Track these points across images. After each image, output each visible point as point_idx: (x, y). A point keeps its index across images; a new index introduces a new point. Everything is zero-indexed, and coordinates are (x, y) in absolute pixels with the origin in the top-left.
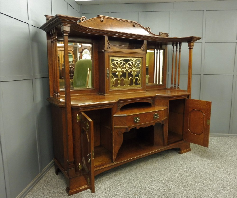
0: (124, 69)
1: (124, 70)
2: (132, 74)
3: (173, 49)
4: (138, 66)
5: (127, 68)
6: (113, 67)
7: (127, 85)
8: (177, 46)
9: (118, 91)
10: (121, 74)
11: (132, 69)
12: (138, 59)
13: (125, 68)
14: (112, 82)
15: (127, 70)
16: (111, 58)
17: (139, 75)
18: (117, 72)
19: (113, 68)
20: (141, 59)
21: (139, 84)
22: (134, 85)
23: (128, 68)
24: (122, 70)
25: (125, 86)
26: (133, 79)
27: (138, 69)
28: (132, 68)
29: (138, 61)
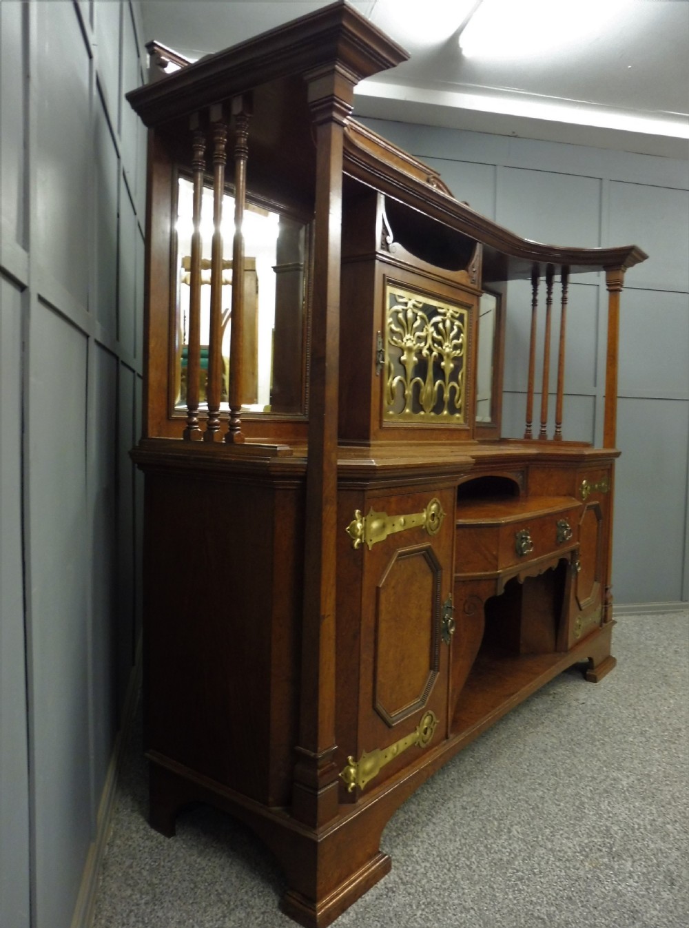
0: (423, 343)
1: (423, 347)
2: (444, 366)
3: (535, 293)
4: (459, 340)
5: (430, 341)
6: (393, 327)
7: (427, 412)
8: (550, 283)
9: (406, 429)
10: (415, 362)
11: (442, 347)
12: (459, 310)
13: (425, 339)
14: (390, 392)
15: (430, 350)
17: (460, 377)
18: (403, 353)
19: (392, 333)
20: (464, 312)
21: (459, 411)
22: (445, 412)
23: (434, 340)
24: (418, 344)
25: (422, 413)
26: (445, 389)
27: (458, 352)
28: (443, 342)
29: (458, 319)
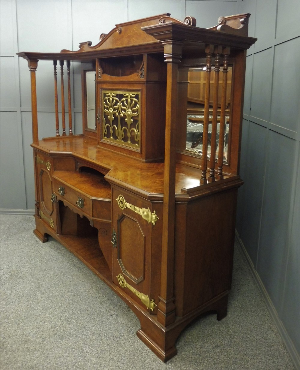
0: (117, 111)
2: (127, 121)
4: (135, 107)
5: (120, 110)
6: (105, 106)
7: (120, 140)
10: (113, 119)
11: (126, 112)
12: (136, 93)
13: (118, 109)
14: (104, 130)
15: (119, 113)
16: (103, 92)
17: (137, 126)
18: (109, 116)
19: (105, 108)
20: (139, 93)
21: (137, 143)
22: (129, 143)
23: (122, 109)
24: (115, 111)
25: (118, 140)
26: (128, 131)
27: (136, 113)
28: (126, 110)
29: (135, 97)
